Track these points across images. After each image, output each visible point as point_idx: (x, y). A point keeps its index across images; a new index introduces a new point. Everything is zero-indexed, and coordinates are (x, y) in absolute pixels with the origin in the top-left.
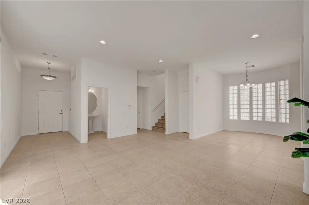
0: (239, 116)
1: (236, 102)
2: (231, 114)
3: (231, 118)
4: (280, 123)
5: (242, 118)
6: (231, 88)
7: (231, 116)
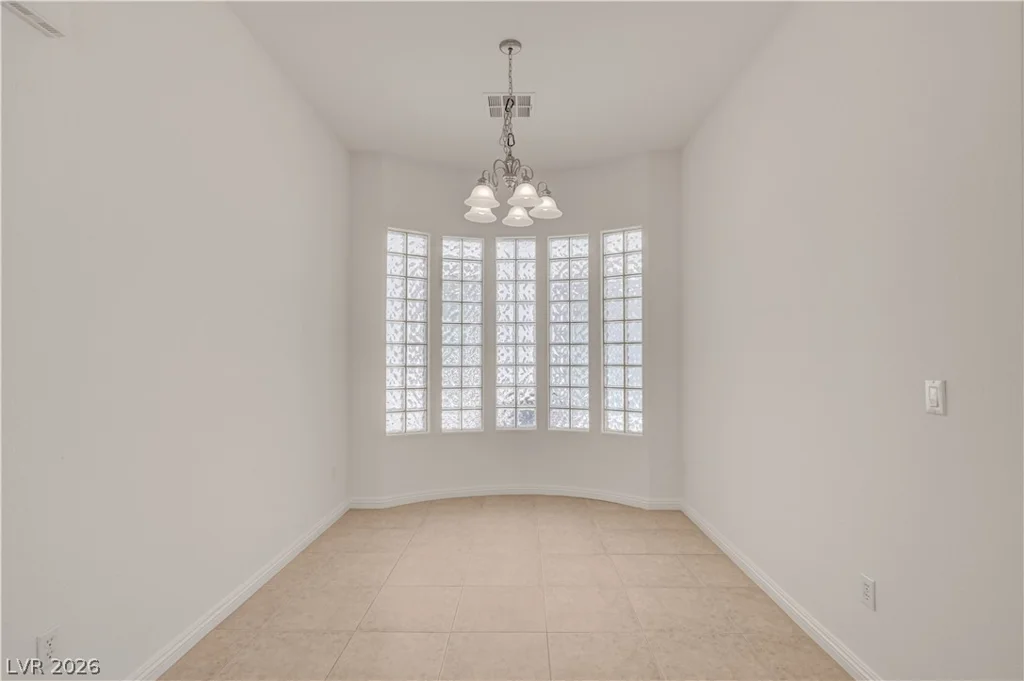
0: (433, 409)
1: (419, 327)
2: (393, 401)
3: (393, 424)
4: (603, 434)
5: (449, 422)
6: (394, 241)
7: (391, 412)
